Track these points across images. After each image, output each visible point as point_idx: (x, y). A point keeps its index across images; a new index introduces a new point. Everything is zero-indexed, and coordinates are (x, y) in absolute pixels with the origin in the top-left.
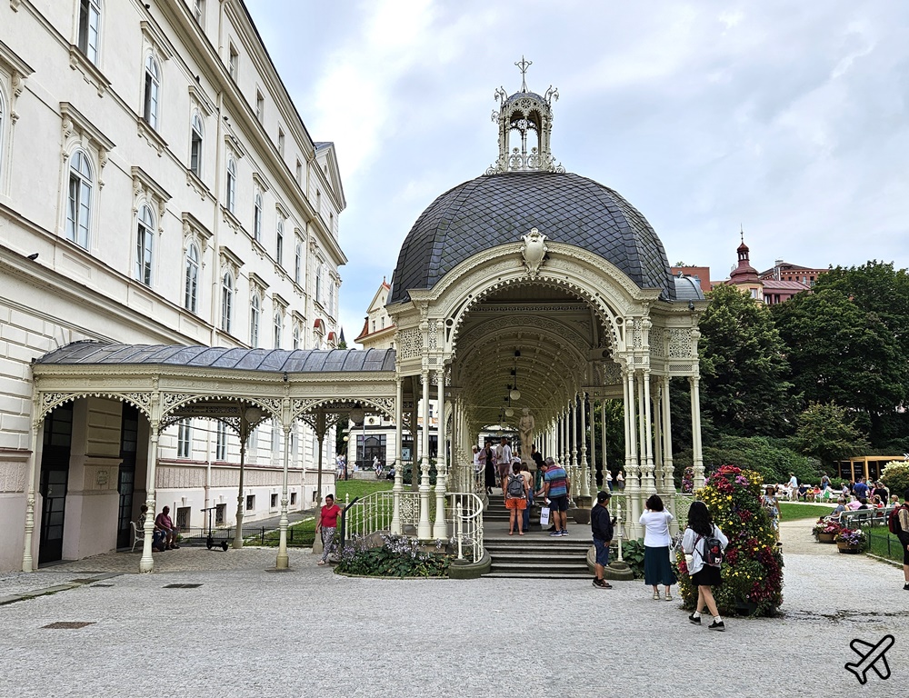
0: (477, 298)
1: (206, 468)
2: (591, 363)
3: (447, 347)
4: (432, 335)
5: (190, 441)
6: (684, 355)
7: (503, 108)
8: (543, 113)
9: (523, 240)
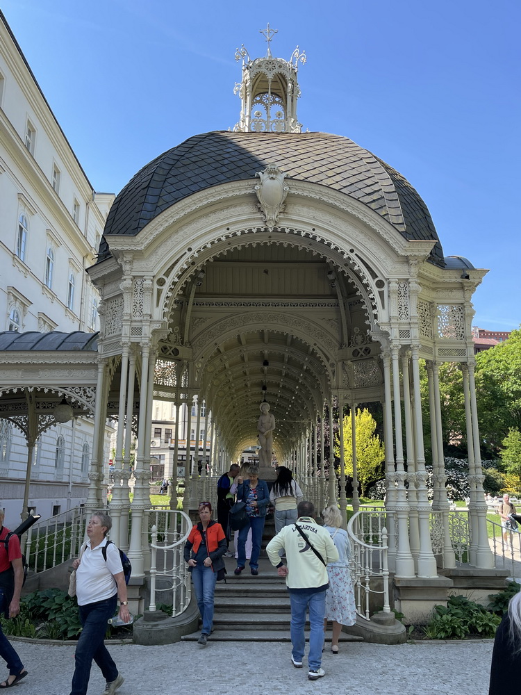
0: (199, 252)
2: (340, 364)
3: (157, 314)
4: (138, 298)
9: (259, 178)
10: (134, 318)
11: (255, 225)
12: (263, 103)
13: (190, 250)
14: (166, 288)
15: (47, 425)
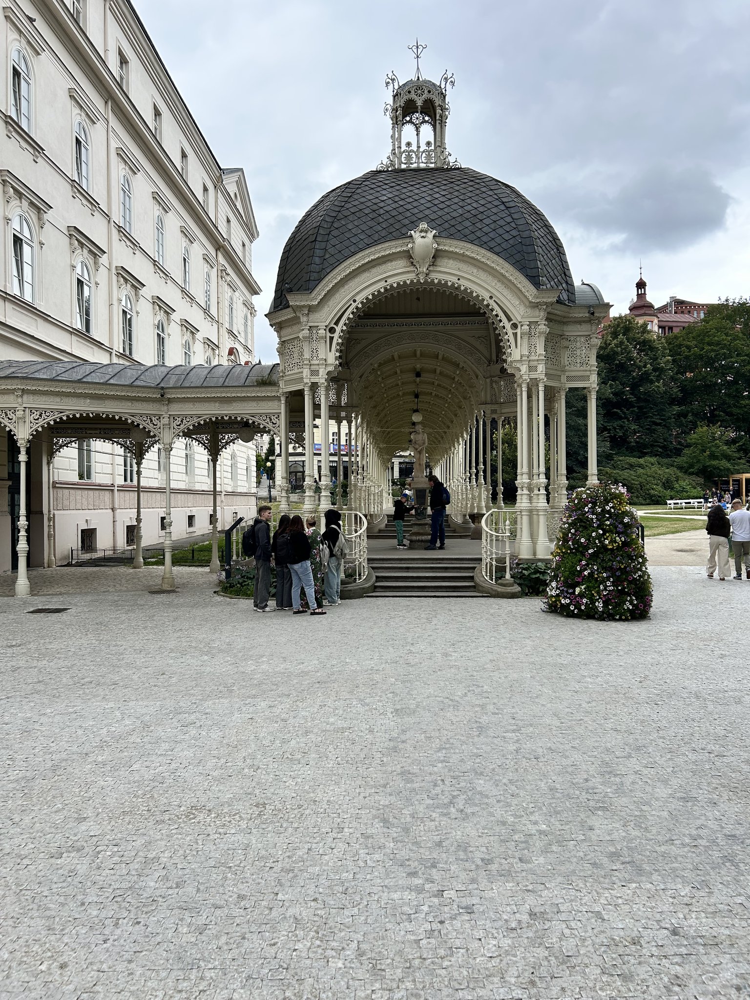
0: (362, 303)
1: (112, 490)
2: (488, 380)
3: (332, 357)
4: (314, 345)
5: (93, 464)
6: (582, 364)
7: (394, 97)
8: (438, 102)
9: (411, 236)
10: (312, 362)
11: (408, 278)
12: (413, 123)
13: (355, 301)
14: (336, 336)
15: (227, 443)
